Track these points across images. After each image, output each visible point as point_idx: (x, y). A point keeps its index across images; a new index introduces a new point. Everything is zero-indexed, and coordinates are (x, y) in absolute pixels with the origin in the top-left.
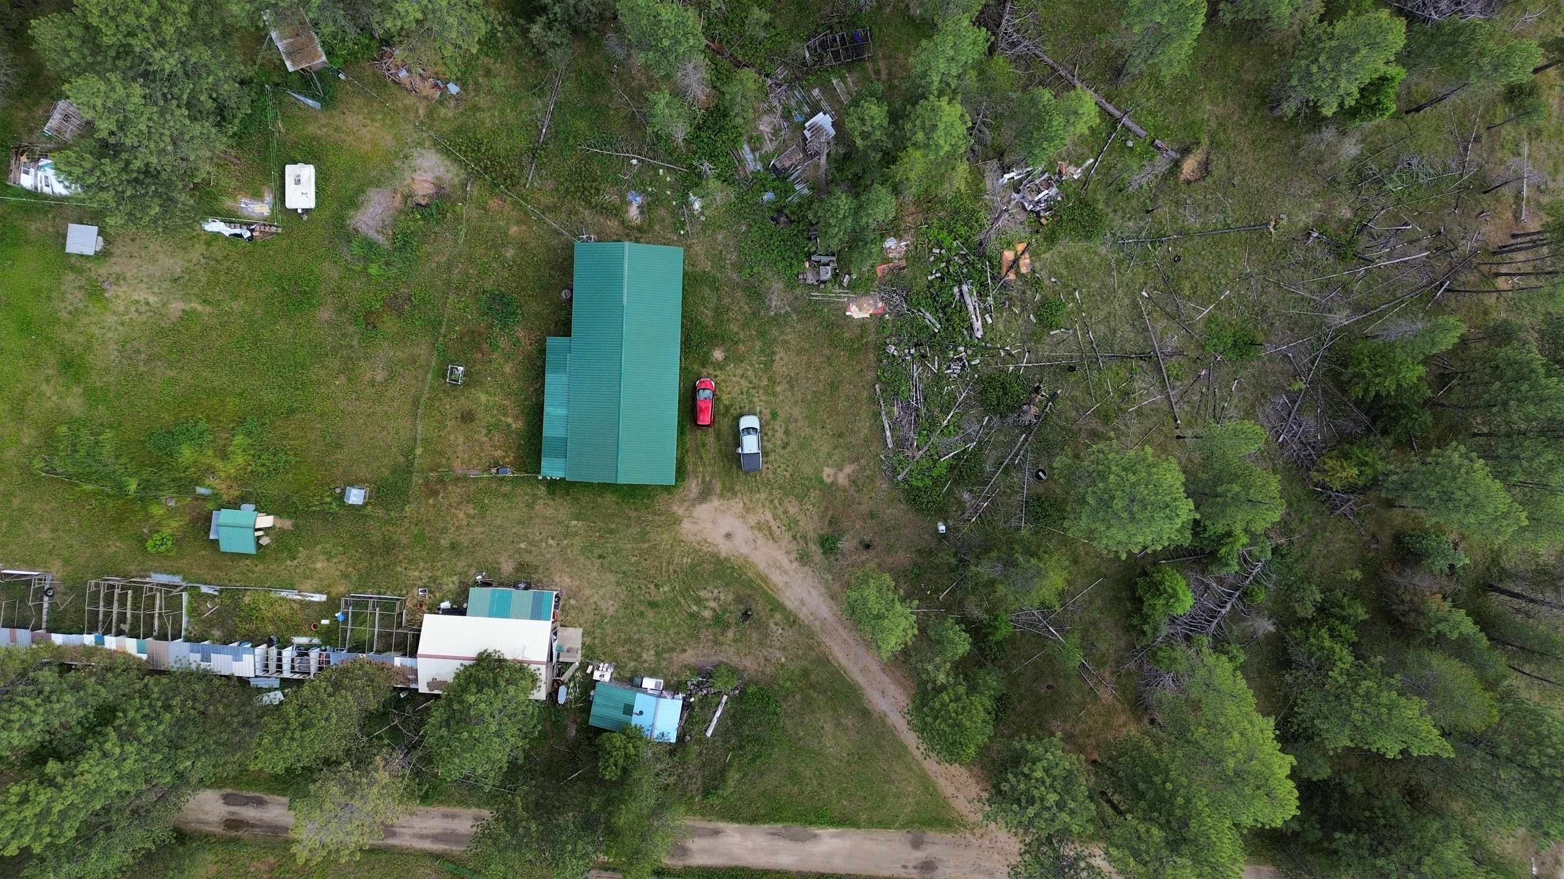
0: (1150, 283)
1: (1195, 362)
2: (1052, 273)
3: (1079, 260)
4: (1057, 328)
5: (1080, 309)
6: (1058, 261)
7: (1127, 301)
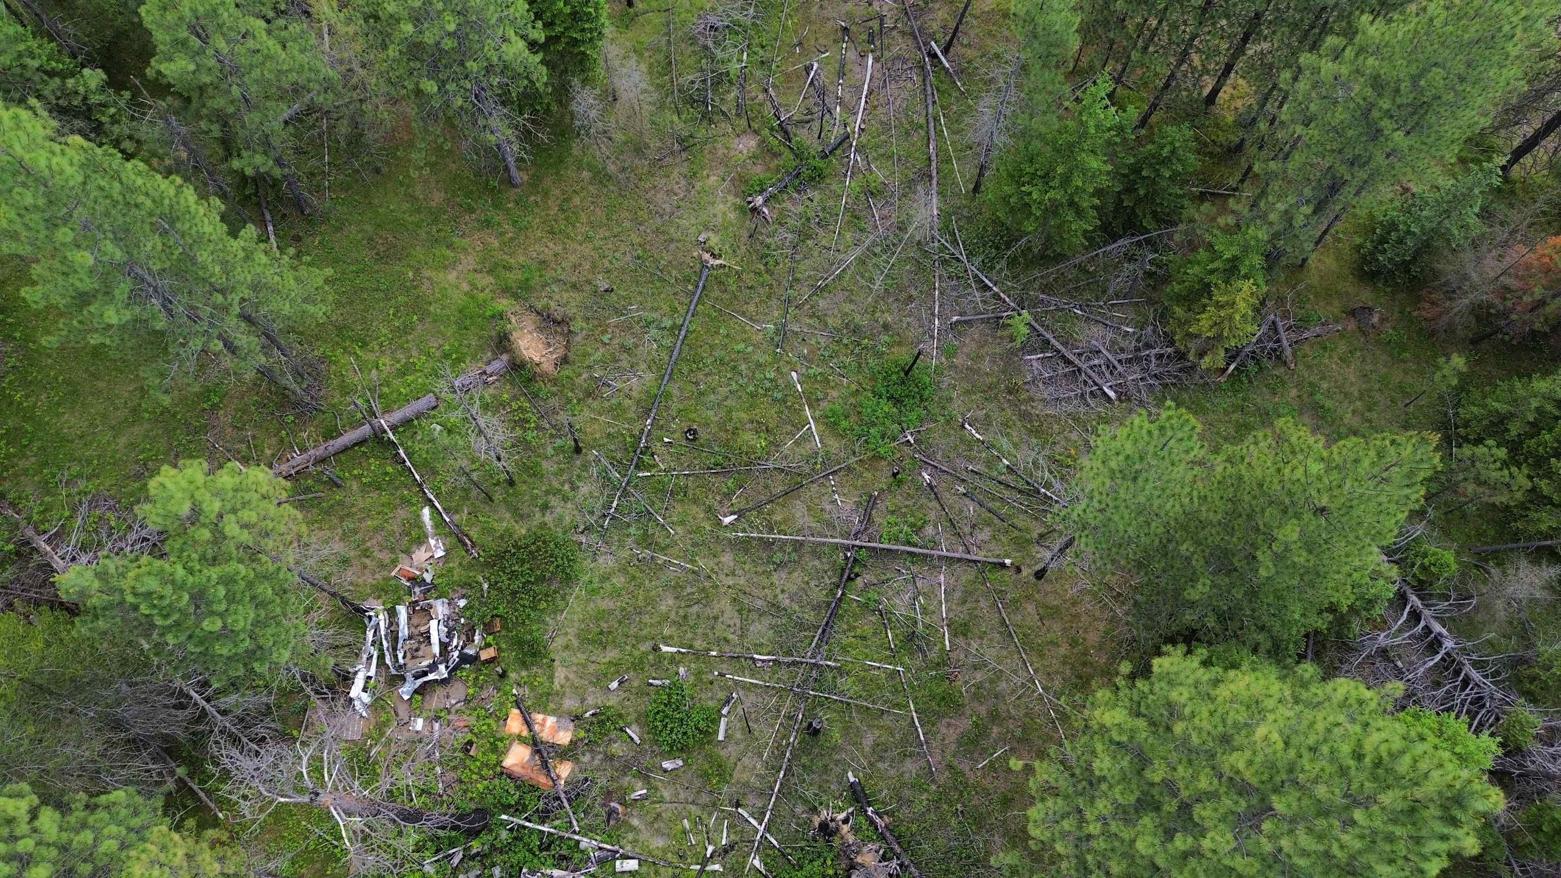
0: (712, 500)
1: (900, 483)
2: (600, 680)
3: (601, 615)
4: (716, 722)
5: (700, 656)
6: (582, 657)
7: (727, 558)
